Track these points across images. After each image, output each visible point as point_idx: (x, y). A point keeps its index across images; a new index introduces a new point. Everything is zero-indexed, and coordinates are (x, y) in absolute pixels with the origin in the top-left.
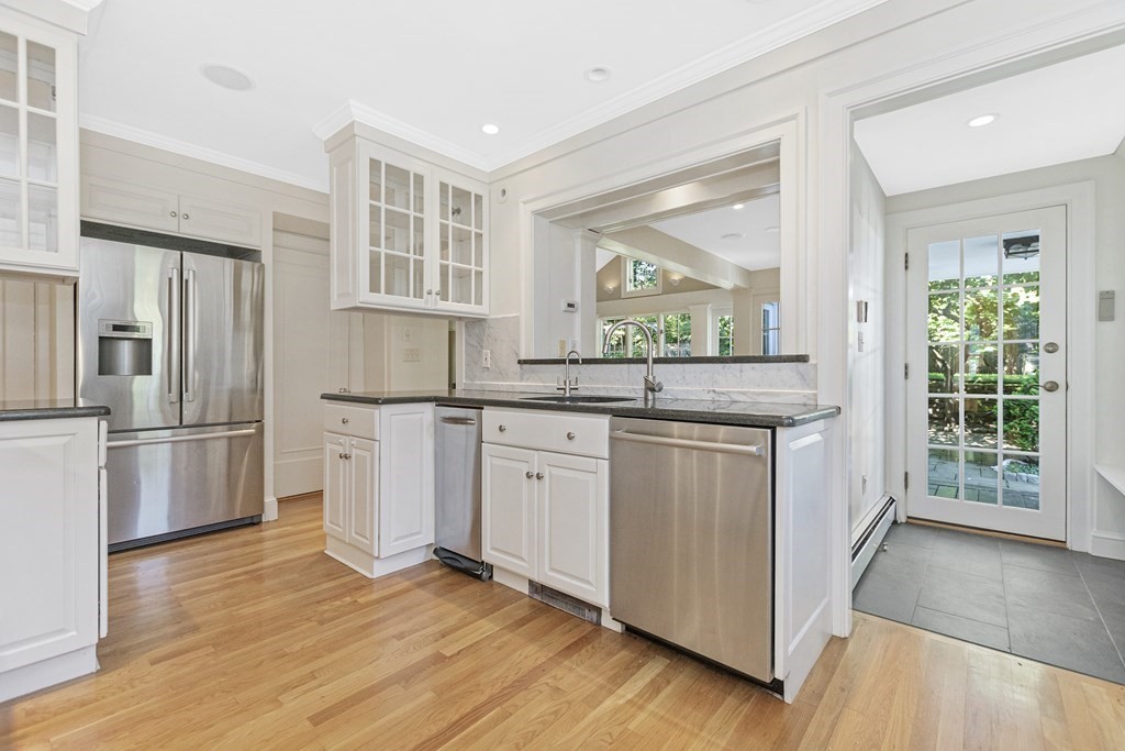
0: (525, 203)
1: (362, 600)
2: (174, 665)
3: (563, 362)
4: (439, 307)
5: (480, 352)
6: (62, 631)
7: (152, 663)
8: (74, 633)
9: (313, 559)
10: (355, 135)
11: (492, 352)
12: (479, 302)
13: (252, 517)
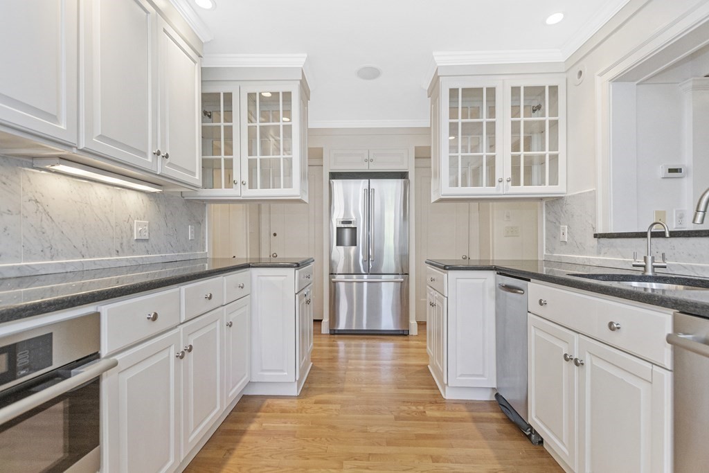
0: (601, 75)
1: (429, 413)
2: (321, 408)
3: (643, 235)
4: (509, 192)
5: (558, 228)
6: (282, 371)
7: (315, 403)
8: (286, 373)
9: (419, 369)
10: (439, 77)
11: (569, 227)
12: (554, 181)
13: (403, 331)
